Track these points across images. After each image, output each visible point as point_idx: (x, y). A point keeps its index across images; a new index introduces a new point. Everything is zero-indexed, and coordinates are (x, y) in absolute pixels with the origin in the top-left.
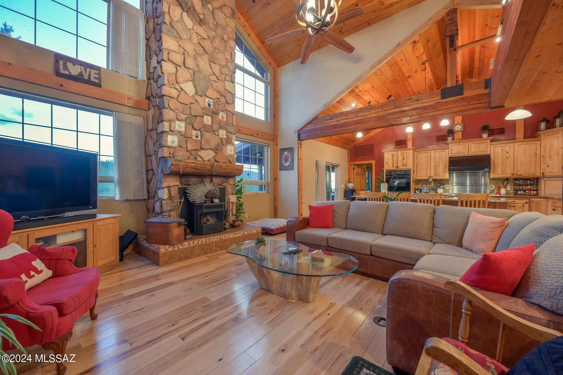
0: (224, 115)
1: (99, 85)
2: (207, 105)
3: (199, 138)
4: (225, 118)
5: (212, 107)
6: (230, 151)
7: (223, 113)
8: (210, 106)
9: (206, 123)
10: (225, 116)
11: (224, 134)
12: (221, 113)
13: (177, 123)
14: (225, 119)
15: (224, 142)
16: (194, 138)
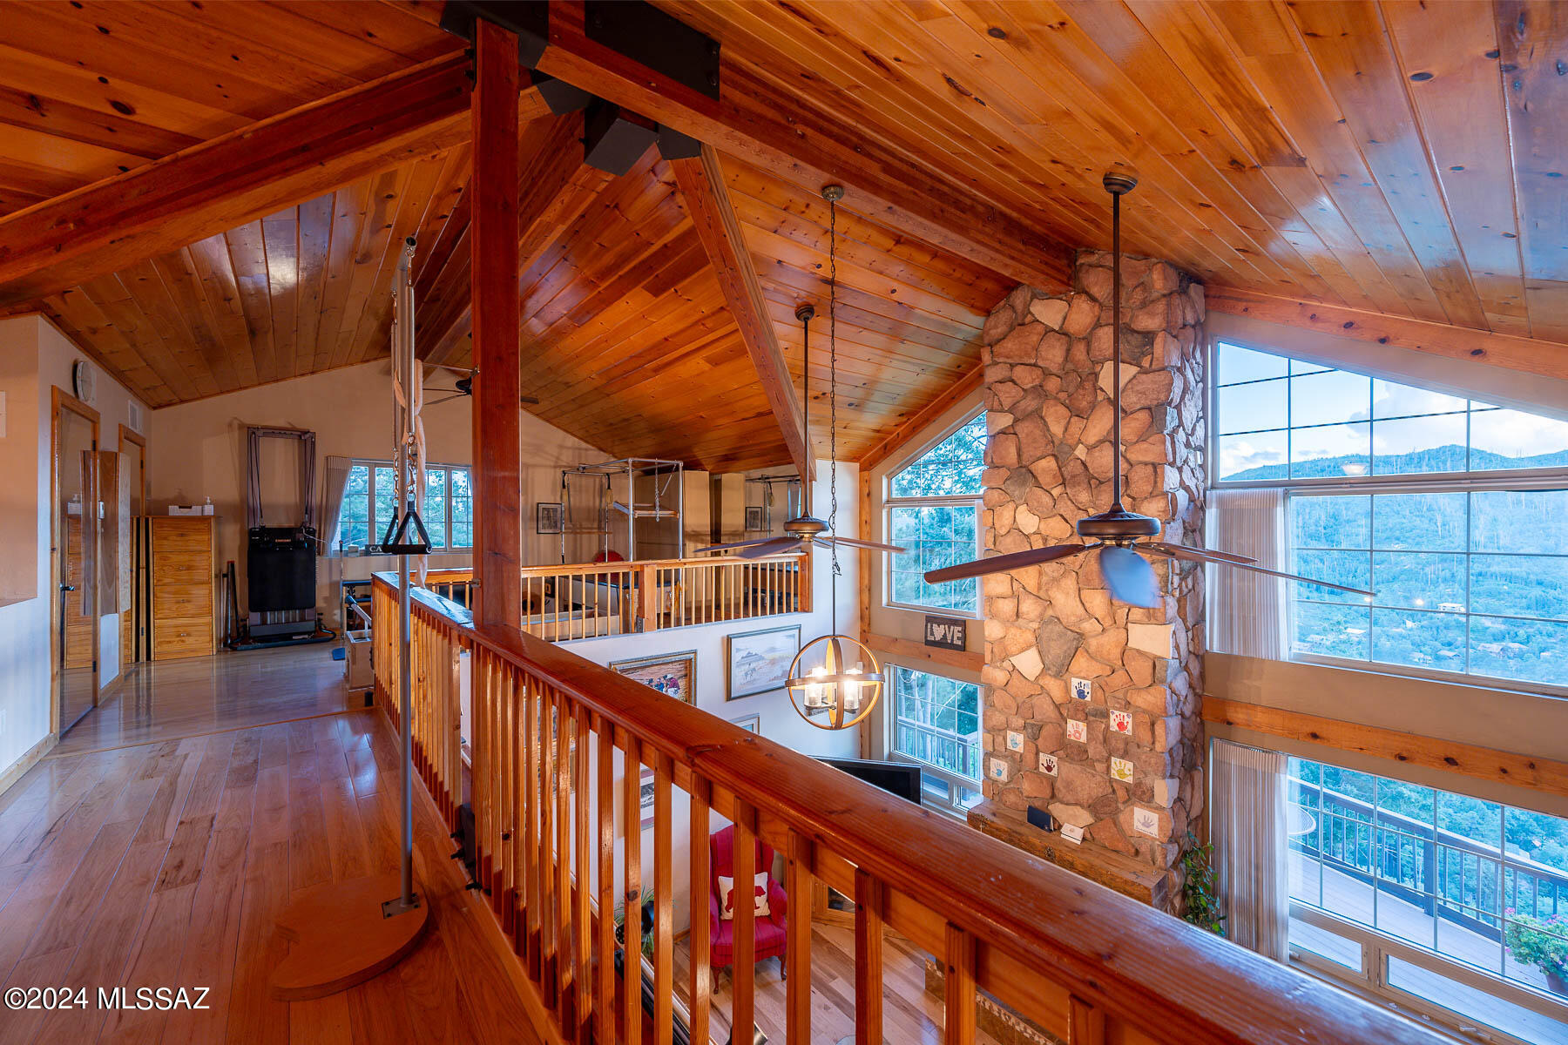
0: (1126, 719)
1: (963, 648)
2: (1074, 694)
3: (1054, 772)
4: (1130, 727)
5: (1088, 698)
6: (1143, 824)
7: (1122, 714)
8: (1084, 697)
9: (1073, 738)
10: (1128, 721)
11: (1127, 772)
12: (1117, 713)
13: (1010, 734)
14: (1129, 731)
15: (1121, 794)
16: (1042, 769)
